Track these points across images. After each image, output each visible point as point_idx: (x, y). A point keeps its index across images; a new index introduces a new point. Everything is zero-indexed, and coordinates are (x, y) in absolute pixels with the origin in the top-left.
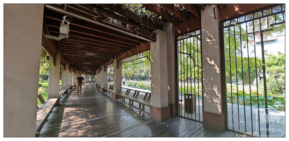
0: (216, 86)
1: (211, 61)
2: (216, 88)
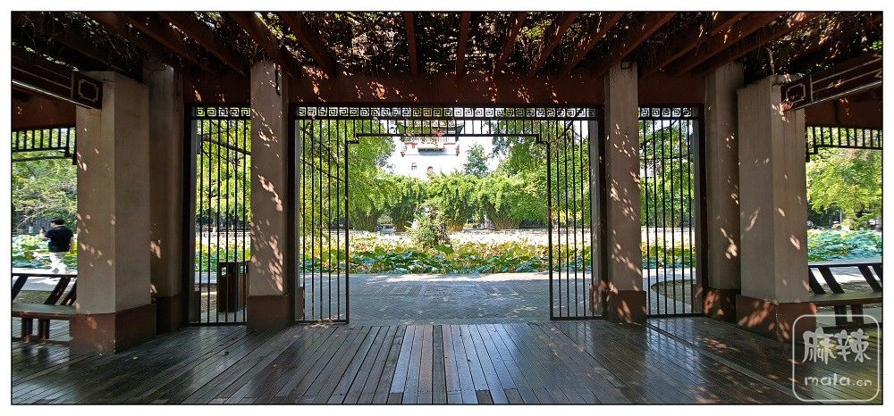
0: (275, 238)
1: (267, 184)
2: (275, 241)
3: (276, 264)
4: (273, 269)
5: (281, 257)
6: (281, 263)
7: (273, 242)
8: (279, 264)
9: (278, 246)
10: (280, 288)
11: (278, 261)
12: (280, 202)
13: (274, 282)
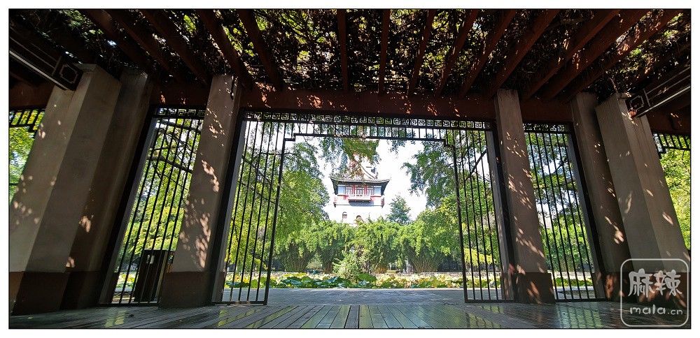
0: (207, 216)
1: (208, 168)
2: (207, 219)
3: (203, 240)
4: (199, 245)
5: (208, 234)
6: (208, 239)
7: (204, 219)
8: (206, 240)
9: (208, 224)
10: (203, 264)
11: (205, 237)
12: (217, 184)
13: (198, 258)
